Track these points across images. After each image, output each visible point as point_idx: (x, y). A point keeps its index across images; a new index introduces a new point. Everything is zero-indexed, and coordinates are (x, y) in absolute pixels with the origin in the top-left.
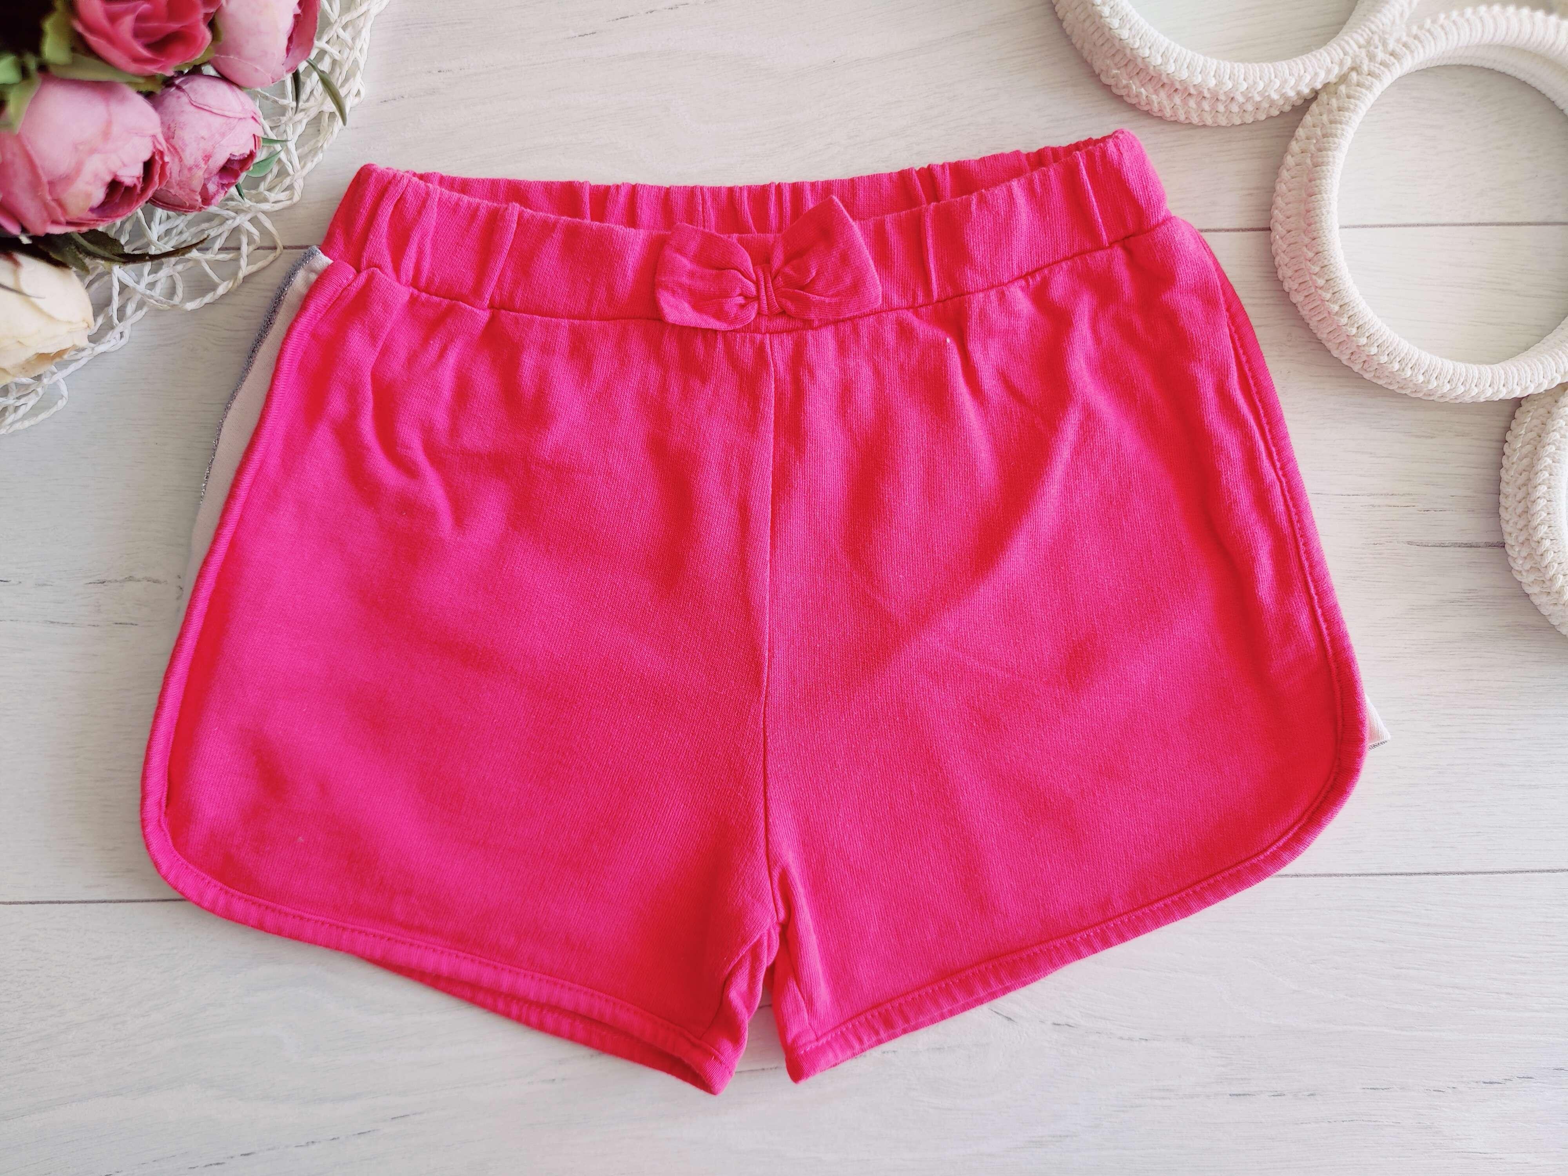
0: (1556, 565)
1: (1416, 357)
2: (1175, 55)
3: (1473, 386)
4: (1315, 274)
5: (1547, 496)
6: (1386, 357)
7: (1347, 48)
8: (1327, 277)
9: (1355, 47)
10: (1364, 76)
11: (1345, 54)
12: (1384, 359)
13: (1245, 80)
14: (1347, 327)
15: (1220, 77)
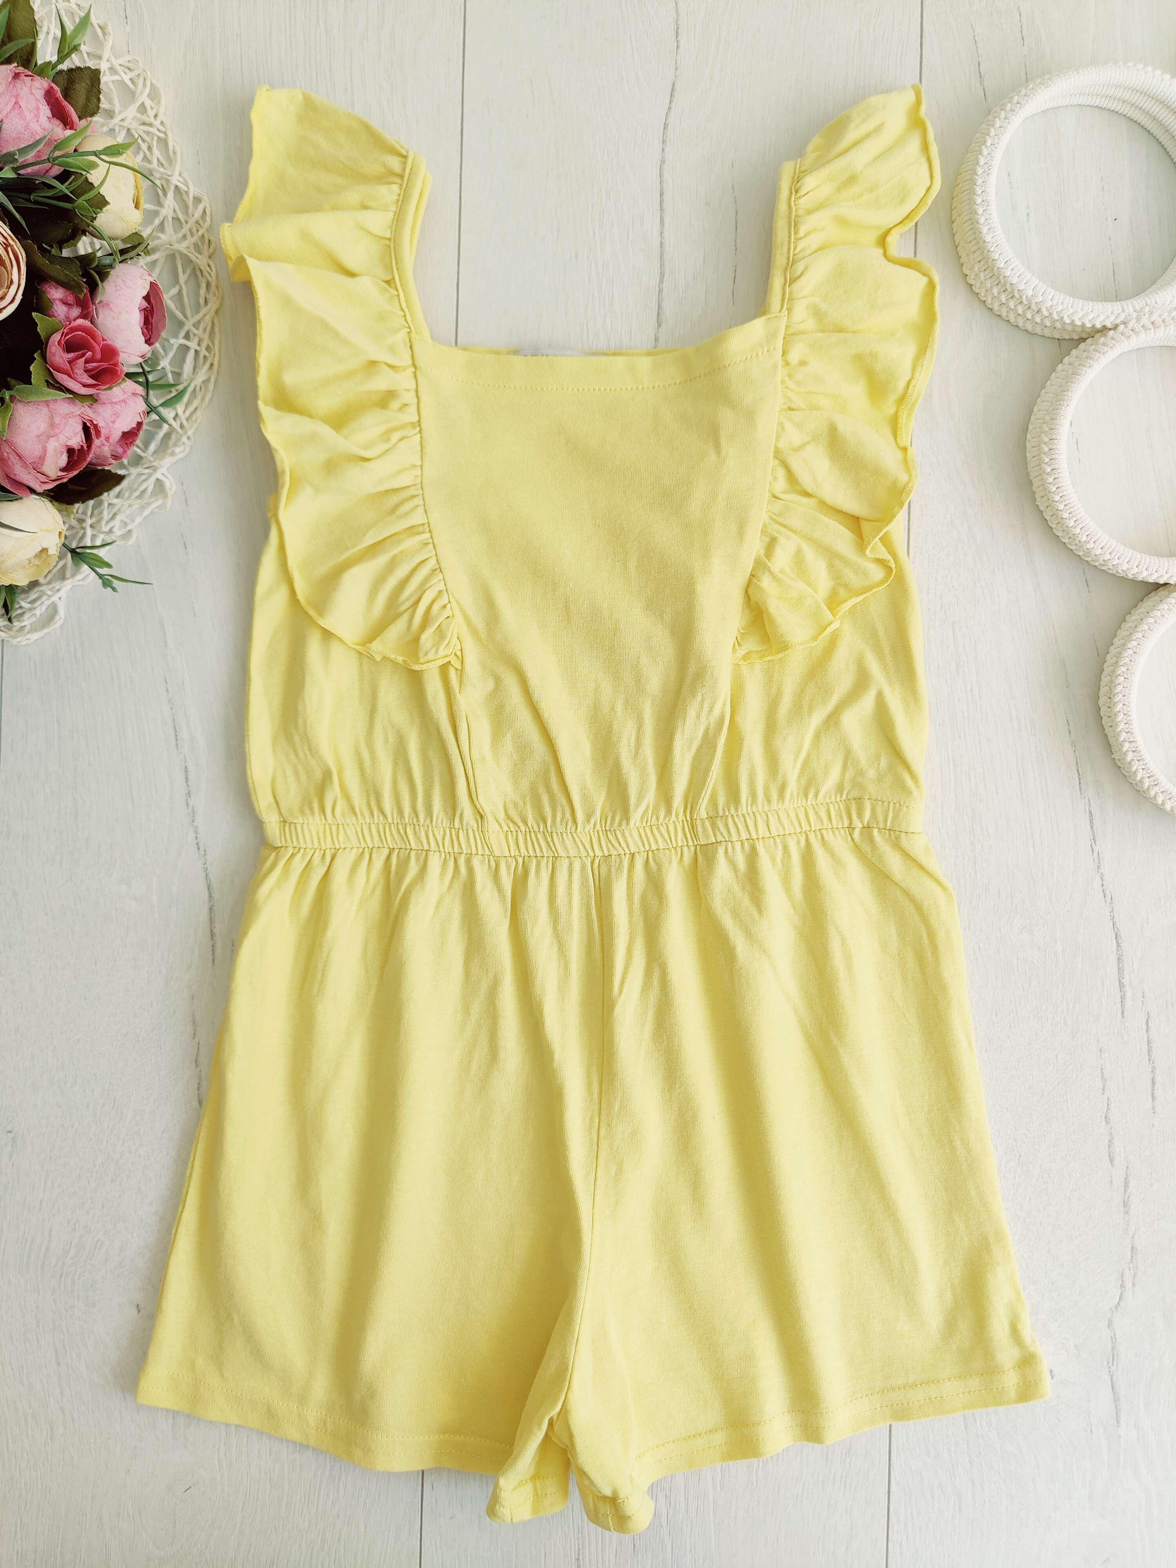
0: (1121, 696)
1: (1086, 522)
2: (1013, 266)
3: (1116, 557)
4: (1044, 444)
5: (1135, 649)
6: (1068, 514)
7: (1126, 306)
8: (1050, 446)
9: (1131, 310)
10: (1128, 330)
11: (1123, 311)
12: (1066, 515)
13: (1051, 300)
14: (1050, 485)
15: (1036, 291)
